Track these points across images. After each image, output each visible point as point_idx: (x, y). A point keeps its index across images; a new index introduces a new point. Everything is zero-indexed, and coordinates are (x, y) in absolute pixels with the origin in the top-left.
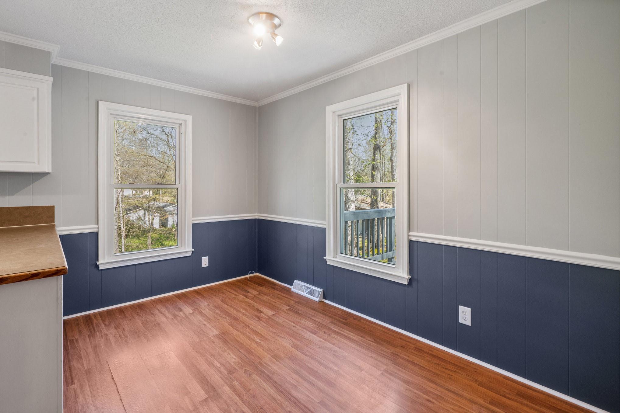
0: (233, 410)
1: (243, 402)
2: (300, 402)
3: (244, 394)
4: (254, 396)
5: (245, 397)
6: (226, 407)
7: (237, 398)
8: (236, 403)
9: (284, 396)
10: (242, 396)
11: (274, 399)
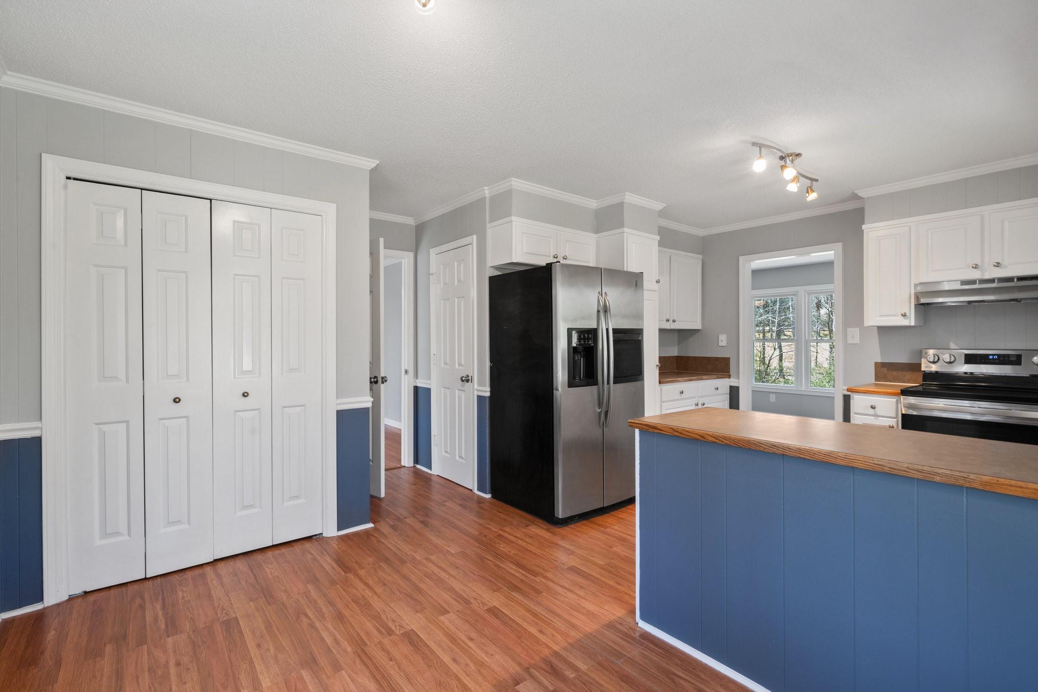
0: (471, 666)
1: (457, 676)
2: (371, 672)
3: (456, 689)
4: (439, 686)
5: (455, 684)
6: (483, 671)
7: (467, 683)
8: (468, 675)
9: (391, 682)
10: (459, 686)
11: (409, 679)
